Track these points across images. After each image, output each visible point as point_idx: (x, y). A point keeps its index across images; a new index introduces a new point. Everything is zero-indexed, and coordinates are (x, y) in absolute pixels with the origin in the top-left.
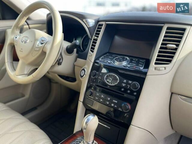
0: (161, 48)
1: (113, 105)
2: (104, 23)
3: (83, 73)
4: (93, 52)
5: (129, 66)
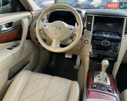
1: (108, 54)
2: (93, 16)
3: (86, 42)
4: (90, 31)
5: (112, 36)
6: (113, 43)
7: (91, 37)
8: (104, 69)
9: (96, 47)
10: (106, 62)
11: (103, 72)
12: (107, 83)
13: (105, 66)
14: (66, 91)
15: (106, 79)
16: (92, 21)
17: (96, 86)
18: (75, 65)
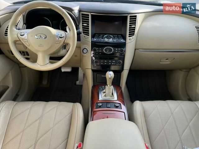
0: (130, 28)
1: (113, 64)
2: (90, 14)
3: (85, 51)
4: (88, 35)
5: (115, 40)
6: (117, 49)
7: (91, 43)
8: (109, 82)
9: (97, 56)
10: (110, 74)
11: (109, 86)
12: (114, 99)
13: (110, 79)
14: (68, 117)
15: (112, 94)
16: (88, 22)
17: (101, 105)
18: (78, 80)
